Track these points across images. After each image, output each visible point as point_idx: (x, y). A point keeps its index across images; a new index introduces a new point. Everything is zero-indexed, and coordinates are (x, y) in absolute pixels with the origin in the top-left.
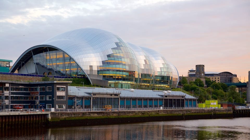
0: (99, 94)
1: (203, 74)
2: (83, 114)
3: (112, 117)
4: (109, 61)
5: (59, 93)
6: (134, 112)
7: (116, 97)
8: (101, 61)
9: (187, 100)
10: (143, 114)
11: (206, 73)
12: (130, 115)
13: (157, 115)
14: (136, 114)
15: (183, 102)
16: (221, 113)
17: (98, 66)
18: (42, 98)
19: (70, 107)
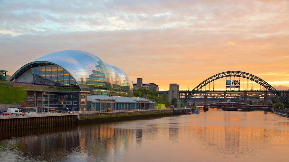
0: (105, 100)
1: (141, 85)
2: (97, 114)
3: (112, 117)
4: (94, 75)
5: (83, 100)
6: (124, 113)
7: (114, 102)
8: (88, 75)
9: (150, 104)
10: (129, 114)
11: (143, 84)
12: (122, 115)
13: (136, 115)
14: (125, 114)
15: (148, 106)
16: (168, 112)
17: (86, 79)
18: (68, 103)
19: (88, 110)
